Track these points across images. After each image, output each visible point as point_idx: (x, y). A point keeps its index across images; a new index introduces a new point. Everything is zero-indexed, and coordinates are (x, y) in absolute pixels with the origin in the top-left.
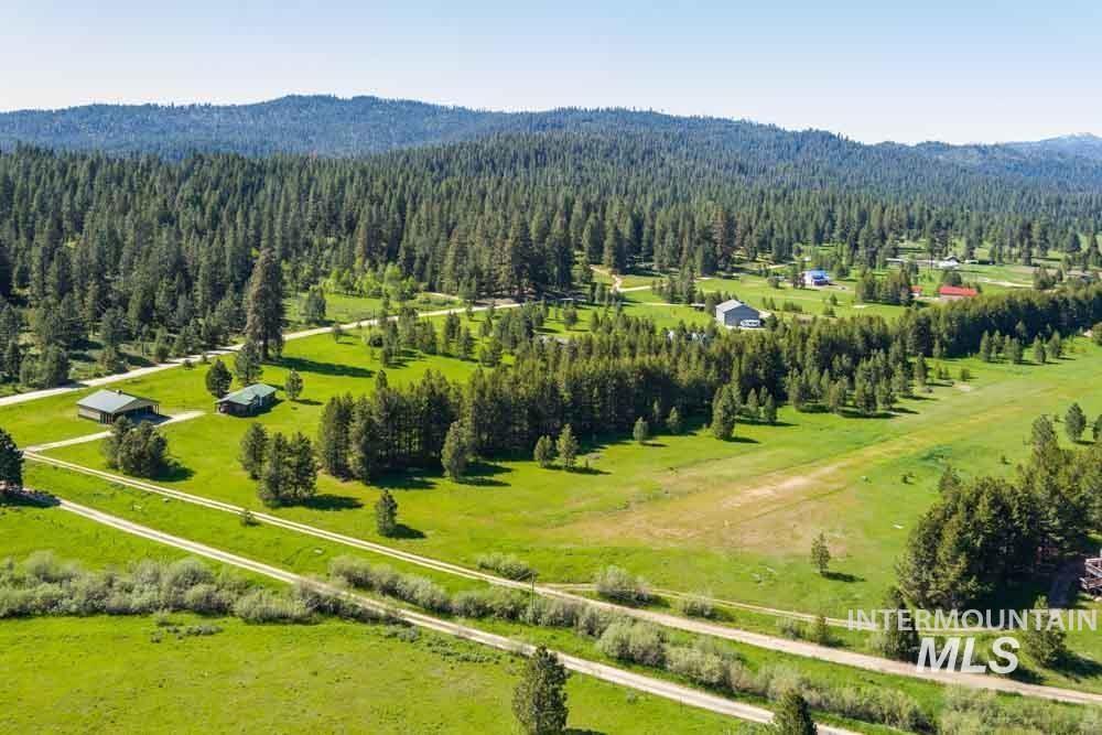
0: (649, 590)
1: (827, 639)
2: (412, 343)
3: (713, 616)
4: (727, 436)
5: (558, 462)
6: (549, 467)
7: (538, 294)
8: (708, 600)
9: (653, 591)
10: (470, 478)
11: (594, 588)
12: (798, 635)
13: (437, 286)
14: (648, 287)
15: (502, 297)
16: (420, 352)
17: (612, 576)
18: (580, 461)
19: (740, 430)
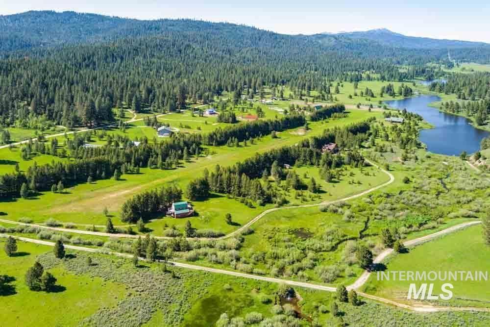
0: (58, 222)
1: (95, 230)
2: (37, 150)
3: (72, 227)
4: (118, 179)
5: (57, 191)
6: (55, 193)
7: (99, 125)
8: (71, 224)
9: (60, 223)
10: (29, 198)
11: (45, 224)
12: (89, 230)
13: (60, 123)
14: (142, 119)
15: (84, 127)
16: (40, 154)
17: (50, 220)
18: (64, 190)
19: (122, 177)
